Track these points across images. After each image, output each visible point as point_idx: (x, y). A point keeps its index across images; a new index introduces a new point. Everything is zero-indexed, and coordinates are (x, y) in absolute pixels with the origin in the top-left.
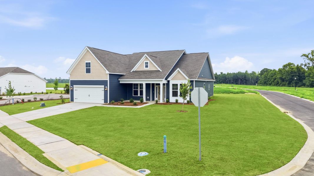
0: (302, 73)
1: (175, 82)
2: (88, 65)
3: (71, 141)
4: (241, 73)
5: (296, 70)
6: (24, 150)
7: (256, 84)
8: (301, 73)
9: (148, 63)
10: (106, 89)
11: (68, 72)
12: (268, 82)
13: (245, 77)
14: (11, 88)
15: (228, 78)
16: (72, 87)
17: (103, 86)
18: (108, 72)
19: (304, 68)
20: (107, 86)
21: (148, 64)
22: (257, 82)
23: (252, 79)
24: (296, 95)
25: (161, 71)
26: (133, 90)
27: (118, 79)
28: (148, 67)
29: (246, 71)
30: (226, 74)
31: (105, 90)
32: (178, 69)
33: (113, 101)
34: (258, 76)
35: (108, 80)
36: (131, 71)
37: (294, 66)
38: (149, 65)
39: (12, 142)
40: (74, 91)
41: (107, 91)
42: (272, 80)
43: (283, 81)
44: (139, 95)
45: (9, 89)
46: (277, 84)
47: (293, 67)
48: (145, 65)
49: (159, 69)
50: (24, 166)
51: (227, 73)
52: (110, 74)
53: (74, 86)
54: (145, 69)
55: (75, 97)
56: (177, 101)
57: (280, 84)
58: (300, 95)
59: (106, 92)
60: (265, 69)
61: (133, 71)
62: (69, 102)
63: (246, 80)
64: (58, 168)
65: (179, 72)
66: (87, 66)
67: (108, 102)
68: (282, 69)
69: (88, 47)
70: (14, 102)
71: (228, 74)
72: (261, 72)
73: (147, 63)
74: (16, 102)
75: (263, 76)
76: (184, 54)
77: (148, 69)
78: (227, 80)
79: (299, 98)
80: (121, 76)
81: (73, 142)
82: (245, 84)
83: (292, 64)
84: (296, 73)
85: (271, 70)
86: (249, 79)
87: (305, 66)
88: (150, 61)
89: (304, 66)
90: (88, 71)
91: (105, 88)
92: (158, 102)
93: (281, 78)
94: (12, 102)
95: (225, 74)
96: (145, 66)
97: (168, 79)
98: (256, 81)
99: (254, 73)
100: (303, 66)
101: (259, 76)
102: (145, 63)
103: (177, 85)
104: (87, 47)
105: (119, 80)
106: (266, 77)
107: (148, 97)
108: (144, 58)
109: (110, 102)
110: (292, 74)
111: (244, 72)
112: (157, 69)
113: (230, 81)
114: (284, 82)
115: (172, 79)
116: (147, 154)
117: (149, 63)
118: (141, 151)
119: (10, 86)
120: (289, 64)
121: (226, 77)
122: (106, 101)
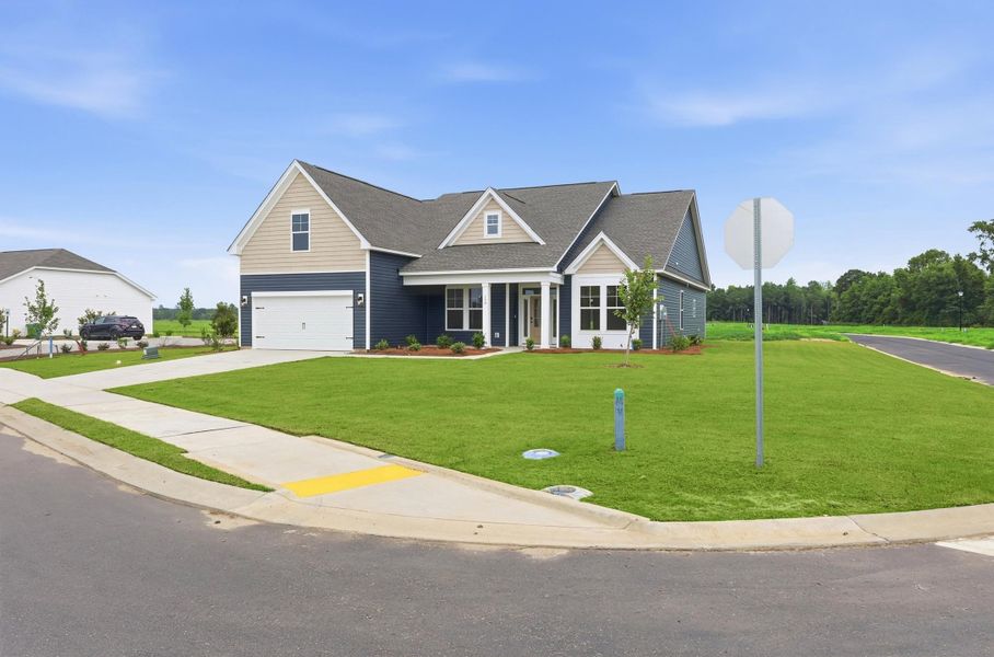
0: (975, 283)
1: (590, 280)
2: (300, 222)
3: (272, 428)
4: (773, 285)
5: (954, 274)
6: (112, 446)
7: (824, 322)
8: (969, 283)
9: (496, 217)
10: (359, 303)
11: (234, 250)
12: (863, 314)
13: (787, 300)
14: (45, 303)
15: (734, 304)
16: (245, 297)
17: (351, 292)
18: (365, 245)
19: (980, 267)
20: (365, 294)
21: (496, 222)
22: (825, 317)
23: (809, 307)
24: (969, 343)
25: (542, 243)
26: (447, 309)
27: (398, 271)
28: (496, 232)
29: (791, 282)
30: (726, 289)
31: (355, 307)
32: (602, 235)
33: (385, 343)
34: (828, 297)
35: (367, 270)
36: (441, 247)
37: (947, 258)
38: (500, 224)
39: (66, 432)
40: (254, 312)
41: (363, 306)
42: (876, 307)
43: (913, 310)
44: (466, 327)
45: (37, 306)
46: (893, 320)
47: (943, 265)
48: (486, 225)
49: (537, 239)
50: (121, 483)
51: (730, 287)
52: (372, 252)
53: (254, 294)
54: (487, 238)
55: (254, 333)
56: (597, 343)
57: (903, 318)
58: (983, 342)
59: (358, 310)
60: (851, 272)
61: (447, 247)
62: (239, 349)
63: (790, 310)
64: (249, 483)
65: (604, 245)
66: (295, 228)
67: (368, 347)
68: (906, 270)
69: (300, 162)
70: (55, 351)
71: (732, 289)
72: (838, 281)
73: (492, 219)
74: (60, 351)
75: (845, 295)
76: (613, 195)
77: (498, 237)
78: (728, 311)
79: (983, 348)
80: (407, 261)
81: (279, 430)
82: (786, 321)
83: (942, 253)
84: (953, 282)
85: (871, 276)
86: (800, 306)
87: (983, 263)
88: (504, 212)
89: (980, 260)
90: (301, 243)
91: (356, 299)
92: (535, 347)
93: (904, 301)
94: (49, 351)
95: (723, 291)
96: (486, 229)
97: (567, 272)
98: (823, 313)
99: (814, 285)
100: (977, 262)
101: (834, 295)
102: (486, 220)
103: (596, 290)
104: (296, 164)
105: (401, 274)
106: (854, 297)
107: (497, 335)
108: (485, 200)
109: (372, 347)
110: (941, 287)
111: (784, 284)
112: (530, 238)
113: (738, 311)
114: (915, 313)
115: (580, 271)
116: (555, 454)
117: (500, 219)
118: (529, 447)
119: (42, 296)
120: (932, 255)
121: (725, 301)
122: (358, 343)
